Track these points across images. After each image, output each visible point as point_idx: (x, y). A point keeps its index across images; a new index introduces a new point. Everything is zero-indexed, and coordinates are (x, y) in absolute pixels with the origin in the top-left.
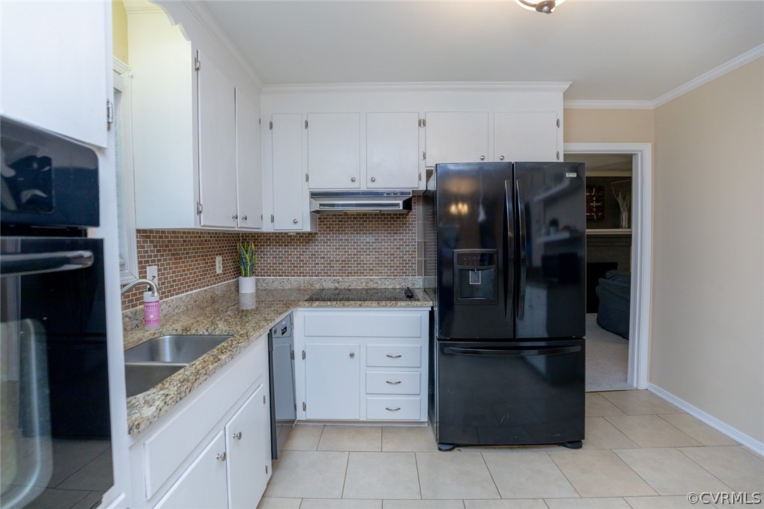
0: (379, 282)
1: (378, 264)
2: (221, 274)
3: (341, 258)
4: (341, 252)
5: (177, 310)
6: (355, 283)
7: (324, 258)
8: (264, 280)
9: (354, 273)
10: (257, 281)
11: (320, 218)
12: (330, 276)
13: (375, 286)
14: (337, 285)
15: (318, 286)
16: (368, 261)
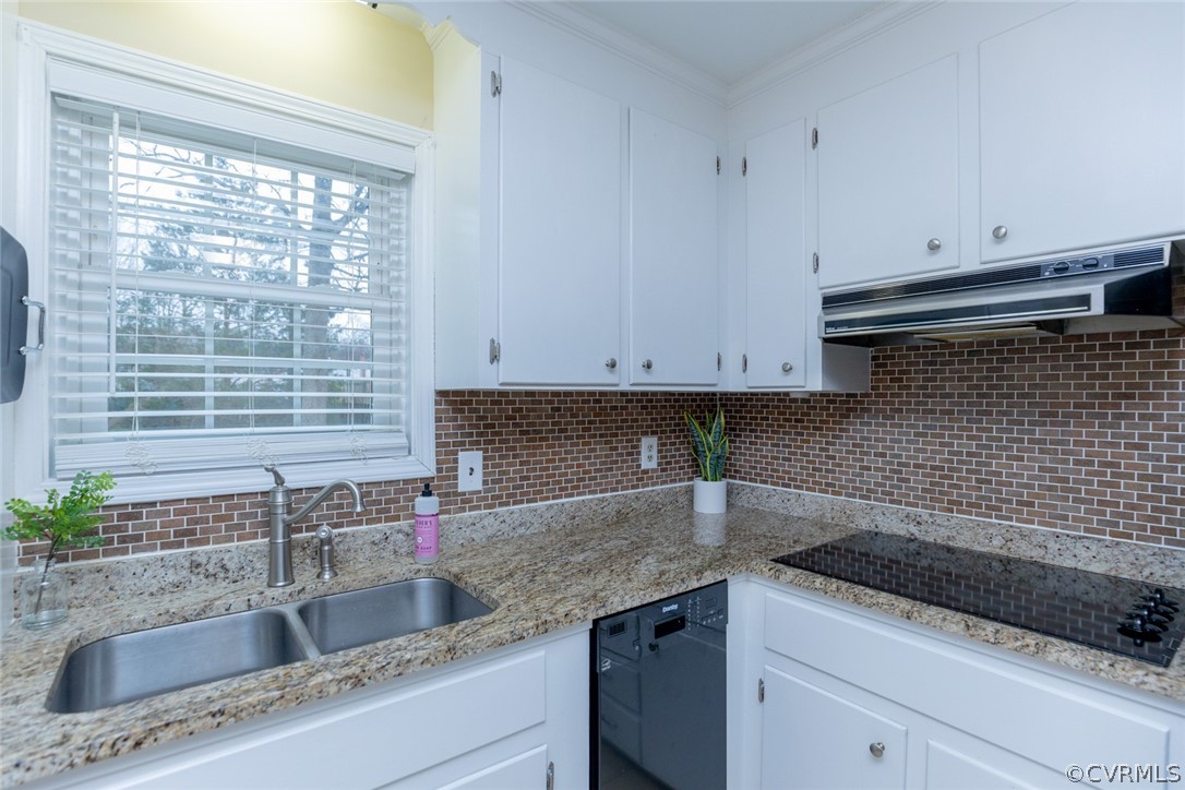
0: (1053, 546)
1: (1050, 488)
2: (653, 470)
3: (927, 459)
4: (929, 443)
5: (522, 530)
6: (968, 535)
7: (883, 455)
8: (753, 489)
9: (970, 505)
10: (730, 492)
11: (874, 358)
12: (900, 503)
13: (1036, 554)
14: (913, 529)
15: (864, 524)
16: (1015, 475)
